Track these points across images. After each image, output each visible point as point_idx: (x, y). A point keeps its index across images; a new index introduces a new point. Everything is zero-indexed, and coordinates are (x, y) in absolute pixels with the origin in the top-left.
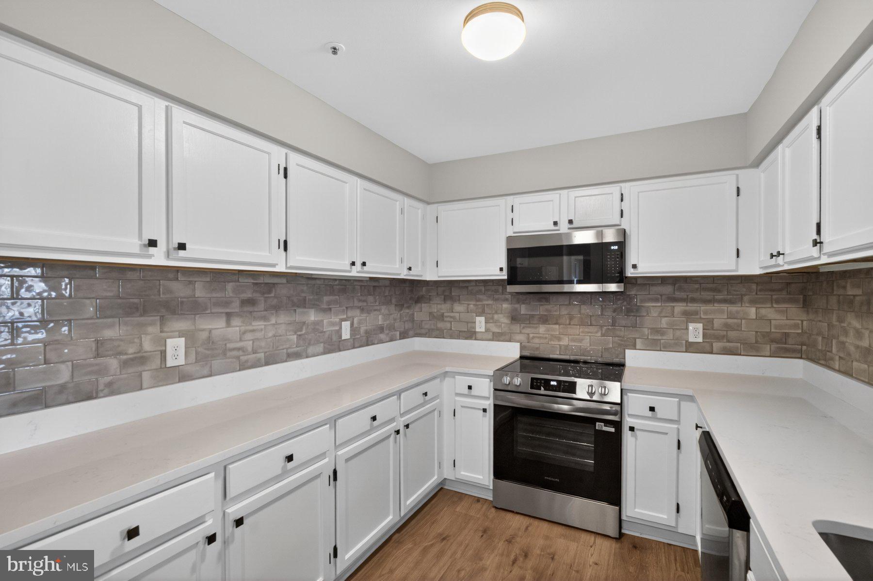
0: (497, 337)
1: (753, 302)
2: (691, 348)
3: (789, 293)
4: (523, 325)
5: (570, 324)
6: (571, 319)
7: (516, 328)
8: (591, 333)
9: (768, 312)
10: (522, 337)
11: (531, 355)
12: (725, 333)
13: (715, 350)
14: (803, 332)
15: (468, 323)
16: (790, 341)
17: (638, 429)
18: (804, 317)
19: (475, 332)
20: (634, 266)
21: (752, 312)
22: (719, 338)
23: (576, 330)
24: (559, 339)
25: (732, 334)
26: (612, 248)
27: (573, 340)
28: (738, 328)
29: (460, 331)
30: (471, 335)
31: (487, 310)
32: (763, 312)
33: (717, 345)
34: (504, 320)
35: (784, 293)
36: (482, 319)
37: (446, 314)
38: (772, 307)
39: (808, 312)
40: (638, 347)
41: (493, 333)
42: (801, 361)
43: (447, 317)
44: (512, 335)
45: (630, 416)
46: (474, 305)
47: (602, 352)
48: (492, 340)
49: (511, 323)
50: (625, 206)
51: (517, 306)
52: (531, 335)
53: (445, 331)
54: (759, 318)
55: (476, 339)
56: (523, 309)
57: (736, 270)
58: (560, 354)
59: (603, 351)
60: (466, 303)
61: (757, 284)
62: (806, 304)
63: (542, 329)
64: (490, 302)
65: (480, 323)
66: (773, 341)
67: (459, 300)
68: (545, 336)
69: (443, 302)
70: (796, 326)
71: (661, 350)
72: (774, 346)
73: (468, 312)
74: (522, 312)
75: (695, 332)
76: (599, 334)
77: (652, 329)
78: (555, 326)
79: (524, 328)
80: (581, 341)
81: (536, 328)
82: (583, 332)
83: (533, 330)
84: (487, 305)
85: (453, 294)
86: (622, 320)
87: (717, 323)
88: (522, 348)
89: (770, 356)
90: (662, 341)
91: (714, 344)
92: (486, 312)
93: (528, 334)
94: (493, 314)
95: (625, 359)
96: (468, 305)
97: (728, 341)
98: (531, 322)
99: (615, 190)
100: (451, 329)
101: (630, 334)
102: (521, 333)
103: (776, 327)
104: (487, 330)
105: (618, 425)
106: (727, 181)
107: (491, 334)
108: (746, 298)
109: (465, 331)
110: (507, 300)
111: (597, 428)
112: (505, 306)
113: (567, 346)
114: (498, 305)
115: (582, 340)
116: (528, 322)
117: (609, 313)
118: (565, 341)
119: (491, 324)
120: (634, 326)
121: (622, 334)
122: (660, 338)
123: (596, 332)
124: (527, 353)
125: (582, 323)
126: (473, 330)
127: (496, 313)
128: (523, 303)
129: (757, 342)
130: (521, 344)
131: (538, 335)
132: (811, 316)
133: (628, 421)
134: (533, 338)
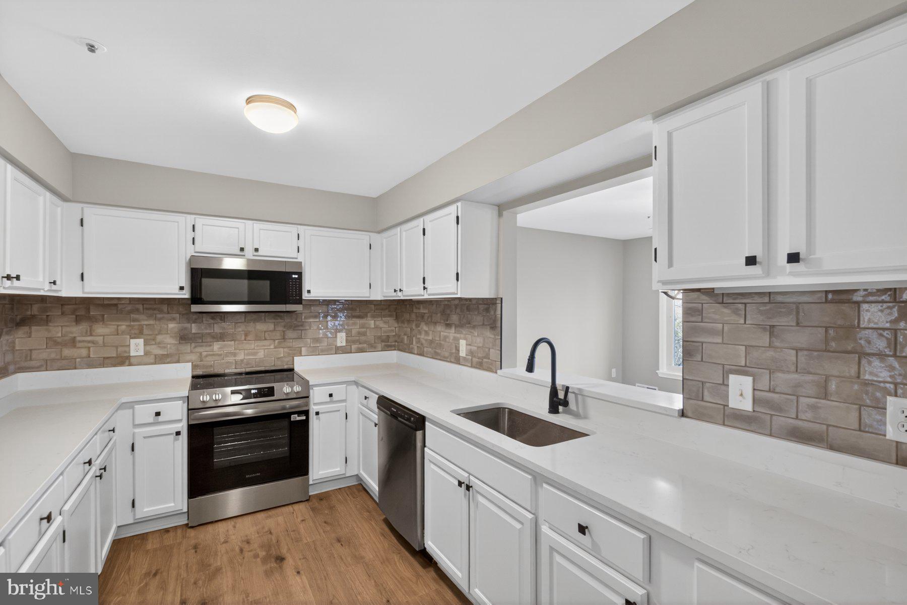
0: (161, 359)
1: (373, 317)
2: (339, 350)
3: (389, 311)
4: (193, 345)
5: (245, 340)
6: (246, 335)
7: (187, 348)
8: (265, 346)
9: (380, 323)
10: (194, 357)
11: (204, 374)
12: (357, 338)
13: (353, 350)
14: (396, 334)
15: (117, 347)
16: (391, 340)
17: (322, 413)
18: (396, 325)
19: (129, 357)
20: (309, 292)
21: (372, 323)
22: (354, 342)
23: (253, 345)
24: (235, 355)
25: (363, 338)
26: (294, 276)
27: (248, 354)
28: (364, 334)
29: (104, 358)
30: (123, 360)
31: (146, 331)
32: (377, 323)
33: (354, 347)
34: (169, 341)
35: (387, 311)
36: (141, 341)
37: (78, 339)
38: (382, 320)
39: (398, 323)
40: (303, 354)
41: (155, 355)
42: (396, 351)
43: (80, 342)
44: (180, 355)
45: (315, 404)
46: (127, 326)
47: (275, 361)
48: (155, 363)
49: (180, 343)
50: (301, 243)
51: (188, 325)
52: (205, 353)
53: (78, 360)
54: (376, 327)
55: (130, 365)
56: (194, 328)
57: (369, 297)
58: (236, 368)
59: (276, 359)
60: (114, 323)
61: (374, 305)
62: (397, 318)
63: (216, 346)
64: (151, 322)
65: (137, 347)
66: (382, 341)
67: (103, 320)
68: (219, 353)
69: (74, 324)
70: (392, 331)
71: (319, 355)
72: (383, 344)
73: (118, 334)
74: (193, 331)
75: (341, 339)
76: (272, 347)
77: (312, 338)
78: (229, 343)
79: (195, 347)
80: (255, 354)
81: (210, 346)
82: (257, 346)
83: (208, 349)
84: (146, 325)
85: (91, 313)
86: (290, 334)
87: (354, 332)
88: (194, 367)
89: (381, 351)
90: (320, 347)
91: (352, 346)
92: (144, 333)
93: (201, 354)
94: (156, 335)
95: (293, 364)
96: (118, 326)
97: (360, 343)
98: (204, 341)
99: (294, 230)
100: (89, 357)
101: (296, 344)
102: (191, 352)
103: (385, 332)
104: (147, 353)
105: (306, 413)
106: (364, 238)
107: (153, 357)
108: (369, 315)
109: (113, 357)
110: (174, 319)
111: (292, 420)
112: (172, 325)
113: (242, 361)
114: (163, 325)
115: (257, 353)
116: (201, 341)
117: (280, 328)
118: (241, 357)
119: (153, 347)
120: (300, 338)
121: (290, 344)
122: (318, 345)
123: (270, 345)
124: (199, 372)
125: (258, 338)
126: (126, 355)
127: (160, 333)
128: (194, 322)
129: (375, 343)
130: (192, 363)
131: (211, 353)
132: (400, 325)
133: (313, 409)
134: (207, 356)
